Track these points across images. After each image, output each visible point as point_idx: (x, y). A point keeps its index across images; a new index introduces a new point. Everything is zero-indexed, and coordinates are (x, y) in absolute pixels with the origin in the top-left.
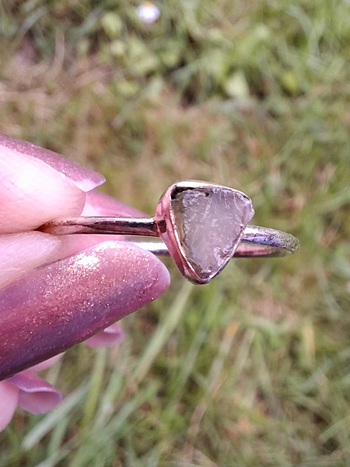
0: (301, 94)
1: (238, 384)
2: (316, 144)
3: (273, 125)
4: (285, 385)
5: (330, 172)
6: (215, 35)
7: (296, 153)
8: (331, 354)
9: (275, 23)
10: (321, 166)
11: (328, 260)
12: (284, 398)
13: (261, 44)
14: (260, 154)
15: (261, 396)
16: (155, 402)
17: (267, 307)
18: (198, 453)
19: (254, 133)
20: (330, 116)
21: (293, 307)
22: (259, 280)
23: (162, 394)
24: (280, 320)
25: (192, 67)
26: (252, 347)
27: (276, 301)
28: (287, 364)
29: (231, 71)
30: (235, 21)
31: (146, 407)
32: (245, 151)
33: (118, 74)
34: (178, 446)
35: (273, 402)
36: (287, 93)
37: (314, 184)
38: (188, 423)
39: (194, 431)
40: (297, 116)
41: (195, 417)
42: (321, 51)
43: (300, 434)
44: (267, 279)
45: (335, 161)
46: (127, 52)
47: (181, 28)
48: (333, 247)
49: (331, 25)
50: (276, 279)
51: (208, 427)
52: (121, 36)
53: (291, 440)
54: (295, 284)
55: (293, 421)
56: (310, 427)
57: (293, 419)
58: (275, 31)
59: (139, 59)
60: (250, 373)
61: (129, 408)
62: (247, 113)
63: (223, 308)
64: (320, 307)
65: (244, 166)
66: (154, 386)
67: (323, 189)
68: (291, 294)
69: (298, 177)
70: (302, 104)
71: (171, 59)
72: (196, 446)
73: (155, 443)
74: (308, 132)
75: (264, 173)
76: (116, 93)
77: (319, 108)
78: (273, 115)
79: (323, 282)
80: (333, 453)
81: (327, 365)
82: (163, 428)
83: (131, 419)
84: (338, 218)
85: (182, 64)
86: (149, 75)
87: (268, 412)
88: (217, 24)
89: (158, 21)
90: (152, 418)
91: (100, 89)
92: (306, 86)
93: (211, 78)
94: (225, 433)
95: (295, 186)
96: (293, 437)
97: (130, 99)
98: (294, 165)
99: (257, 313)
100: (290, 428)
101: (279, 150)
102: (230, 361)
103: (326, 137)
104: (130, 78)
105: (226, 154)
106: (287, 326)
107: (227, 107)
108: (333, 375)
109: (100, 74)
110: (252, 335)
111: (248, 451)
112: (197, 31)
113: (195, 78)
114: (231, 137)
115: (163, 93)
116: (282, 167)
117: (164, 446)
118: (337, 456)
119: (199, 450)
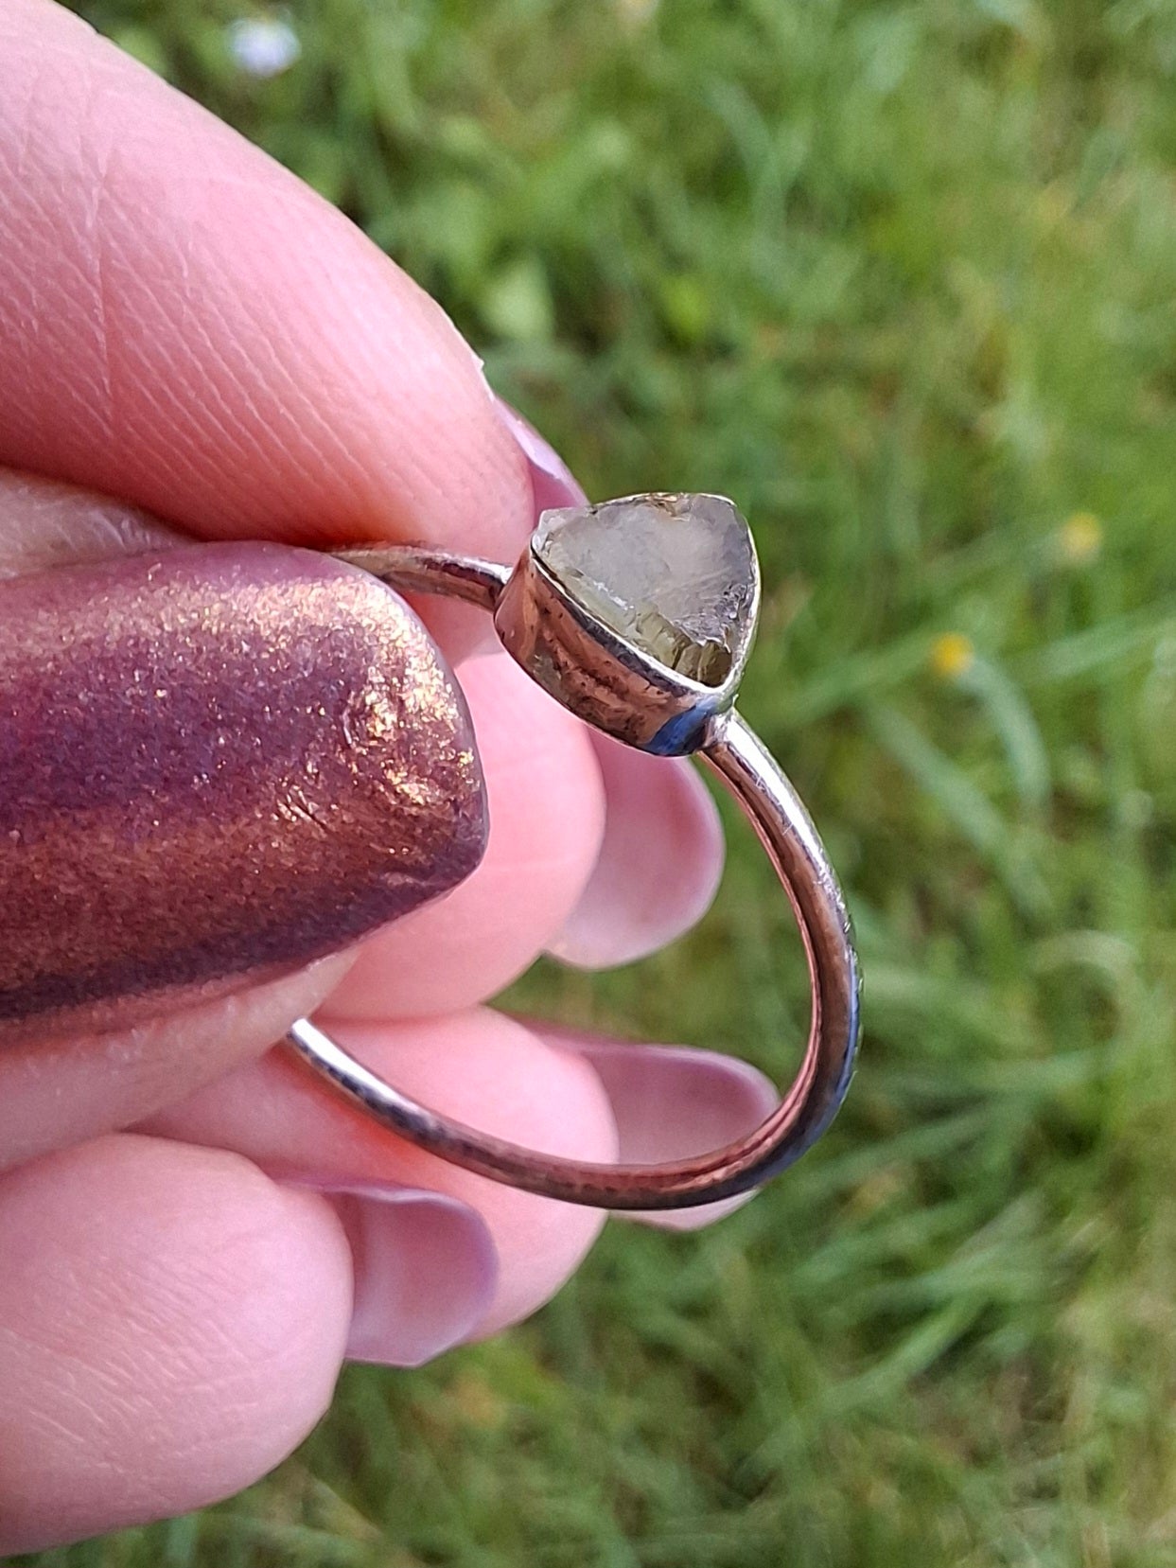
0: (720, 350)
3: (625, 439)
4: (611, 1275)
5: (794, 603)
6: (462, 134)
9: (648, 120)
12: (603, 1317)
13: (599, 187)
18: (323, 1489)
20: (801, 430)
27: (601, 1003)
29: (503, 254)
30: (528, 98)
36: (671, 341)
40: (703, 417)
43: (649, 1437)
45: (812, 567)
47: (355, 100)
49: (825, 146)
53: (618, 1455)
56: (685, 1418)
57: (632, 1392)
58: (650, 145)
62: (544, 393)
64: (738, 1028)
67: (770, 654)
68: (648, 982)
70: (723, 383)
72: (315, 1464)
74: (734, 470)
77: (774, 399)
78: (627, 405)
79: (755, 950)
80: (751, 1506)
87: (548, 1359)
88: (473, 104)
92: (739, 326)
96: (627, 1447)
100: (622, 1413)
103: (788, 492)
108: (765, 1255)
111: (483, 1482)
112: (406, 115)
118: (765, 1513)
119: (324, 1479)
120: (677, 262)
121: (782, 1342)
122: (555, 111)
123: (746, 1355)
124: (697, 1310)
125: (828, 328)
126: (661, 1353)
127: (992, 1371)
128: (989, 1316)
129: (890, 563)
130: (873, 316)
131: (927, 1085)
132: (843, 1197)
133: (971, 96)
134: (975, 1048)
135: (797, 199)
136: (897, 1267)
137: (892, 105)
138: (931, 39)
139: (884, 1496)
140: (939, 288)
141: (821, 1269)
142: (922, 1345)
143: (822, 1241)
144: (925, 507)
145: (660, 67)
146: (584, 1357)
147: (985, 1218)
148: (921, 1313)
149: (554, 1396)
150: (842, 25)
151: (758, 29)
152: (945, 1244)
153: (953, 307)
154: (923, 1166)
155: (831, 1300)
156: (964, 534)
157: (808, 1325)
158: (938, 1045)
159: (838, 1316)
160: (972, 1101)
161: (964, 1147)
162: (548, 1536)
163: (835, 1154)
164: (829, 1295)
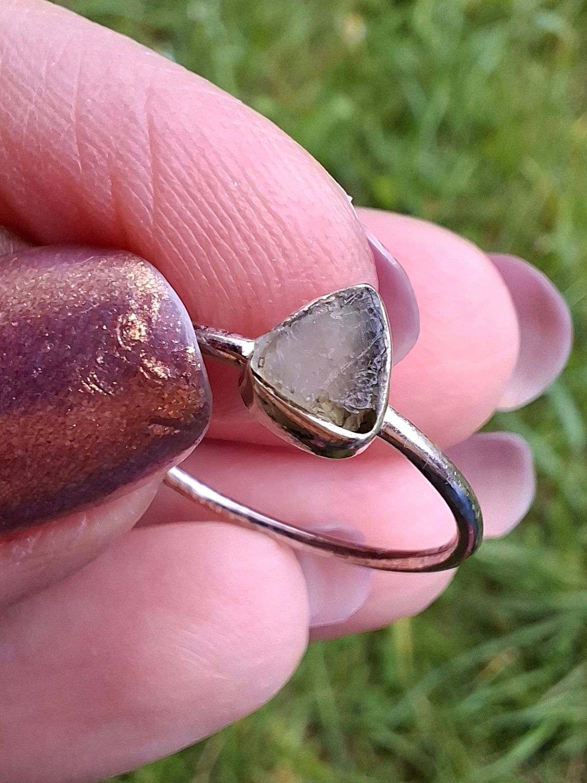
9: (362, 93)
12: (353, 733)
15: (315, 729)
28: (361, 675)
30: (297, 84)
35: (336, 738)
38: (191, 771)
41: (203, 760)
42: (439, 144)
55: (368, 774)
57: (369, 772)
58: (362, 105)
81: (432, 679)
87: (324, 756)
88: (268, 88)
108: (439, 697)
120: (380, 168)
121: (450, 746)
122: (313, 90)
123: (429, 752)
124: (403, 728)
125: (462, 199)
126: (384, 752)
127: (564, 760)
128: (562, 731)
130: (486, 192)
131: (525, 605)
132: (481, 667)
133: (536, 72)
134: (551, 585)
135: (444, 130)
136: (511, 704)
137: (493, 78)
138: (513, 42)
140: (521, 177)
141: (470, 705)
142: (525, 747)
143: (470, 690)
145: (369, 66)
146: (344, 755)
147: (559, 677)
148: (525, 729)
150: (464, 37)
151: (420, 43)
152: (537, 691)
153: (528, 185)
154: (523, 649)
155: (476, 722)
157: (463, 736)
158: (530, 583)
159: (480, 731)
160: (550, 614)
161: (546, 639)
163: (476, 644)
164: (474, 720)
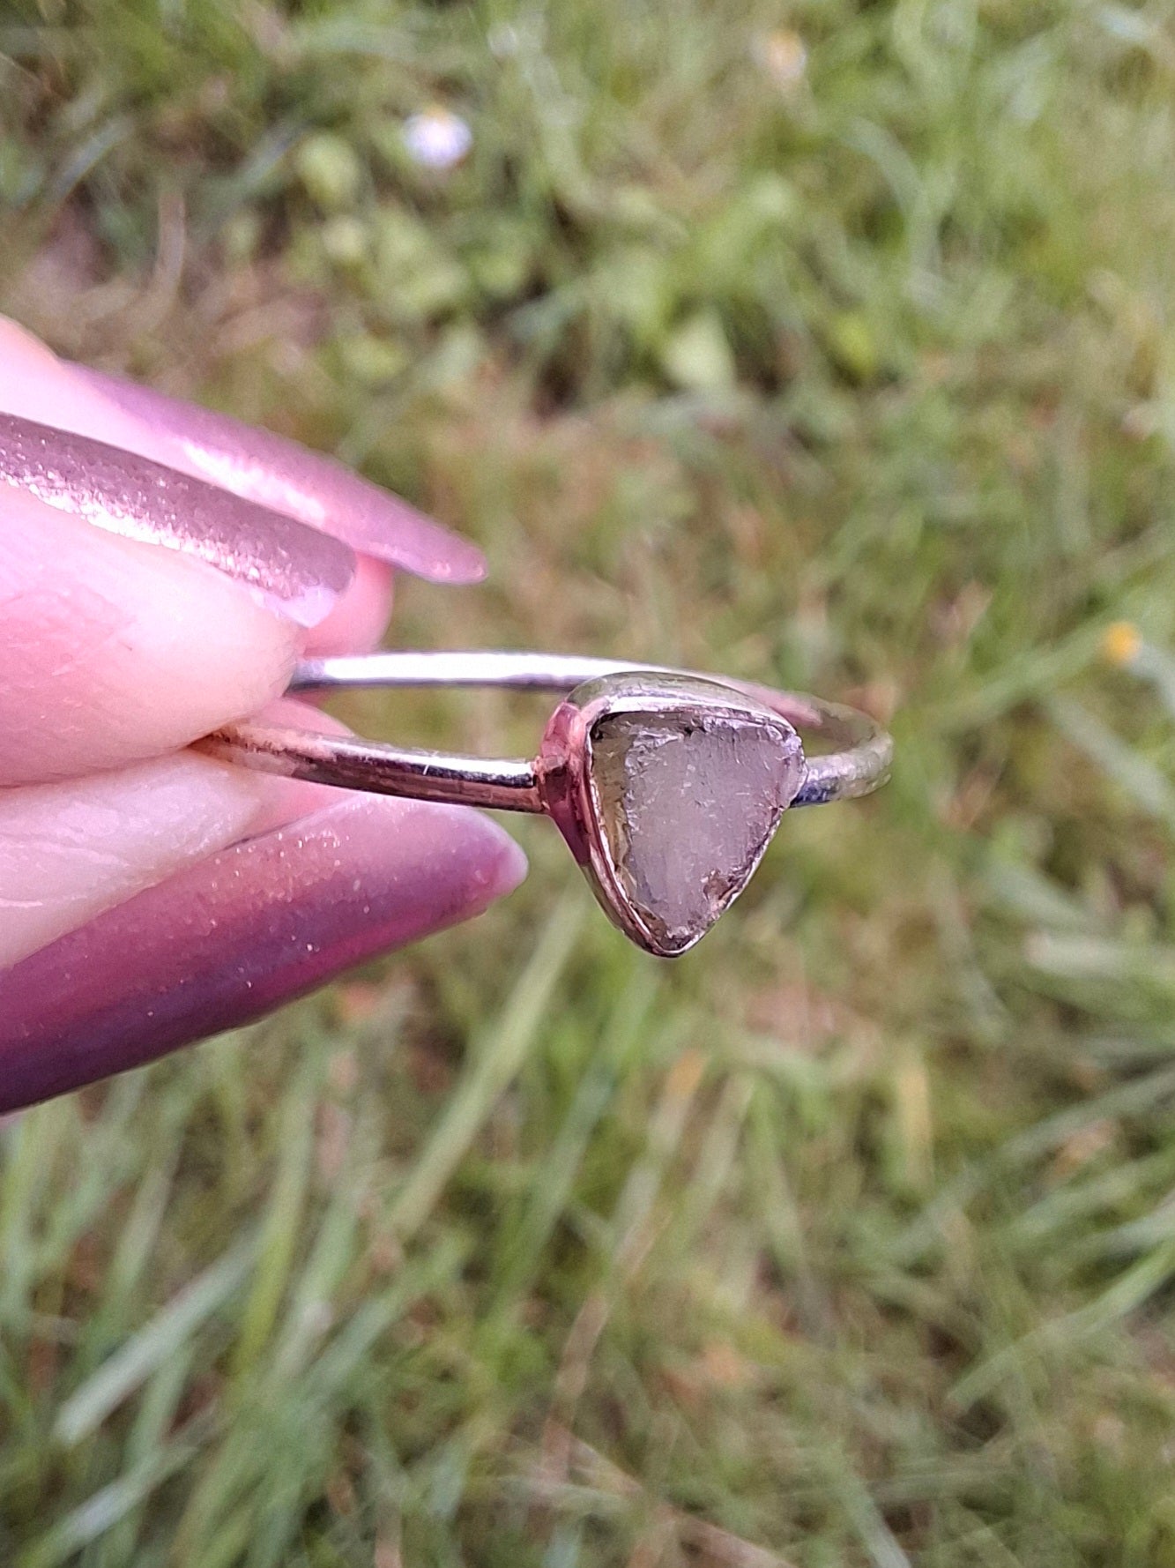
0: (889, 379)
1: (704, 1241)
2: (932, 527)
3: (807, 472)
4: (843, 1242)
5: (973, 611)
6: (635, 204)
7: (872, 554)
8: (980, 1147)
9: (809, 173)
10: (947, 592)
11: (970, 867)
12: (841, 1281)
13: (770, 234)
14: (766, 556)
15: (773, 1275)
16: (454, 1295)
17: (790, 1011)
18: (586, 1449)
19: (749, 494)
20: (974, 447)
21: (867, 1009)
22: (765, 929)
23: (474, 1272)
24: (827, 1049)
25: (567, 298)
26: (746, 1130)
27: (816, 992)
28: (851, 1178)
29: (682, 310)
30: (694, 164)
31: (429, 1313)
32: (723, 546)
33: (346, 318)
34: (523, 1430)
35: (810, 1294)
36: (845, 377)
37: (927, 644)
38: (555, 1360)
39: (571, 1382)
40: (878, 445)
41: (575, 1342)
42: (946, 256)
43: (890, 1390)
44: (790, 927)
45: (988, 575)
46: (373, 252)
47: (533, 183)
48: (983, 829)
49: (974, 179)
50: (817, 927)
51: (616, 1369)
52: (355, 206)
53: (861, 1407)
54: (873, 939)
55: (868, 1350)
56: (919, 1369)
57: (869, 1345)
58: (808, 195)
59: (408, 272)
60: (738, 1206)
61: (378, 1315)
62: (729, 435)
63: (658, 1013)
64: (946, 1008)
65: (720, 591)
66: (451, 1250)
67: (955, 659)
68: (861, 971)
69: (878, 622)
70: (891, 410)
71: (505, 272)
72: (577, 1430)
73: (454, 1420)
74: (910, 490)
75: (779, 610)
76: (339, 372)
77: (942, 421)
78: (805, 440)
79: (955, 935)
80: (987, 1445)
81: (969, 1179)
82: (481, 1374)
83: (383, 1350)
84: (997, 746)
85: (537, 288)
86: (439, 321)
87: (792, 1325)
88: (639, 172)
89: (466, 162)
90: (447, 1345)
91: (292, 360)
92: (903, 356)
93: (623, 331)
94: (665, 1388)
95: (870, 649)
96: (869, 1398)
97: (381, 390)
98: (867, 589)
99: (759, 1026)
100: (859, 1371)
101: (824, 545)
102: (681, 1171)
103: (961, 506)
104: (380, 328)
105: (666, 557)
106: (850, 1066)
107: (671, 417)
108: (985, 1213)
109: (290, 316)
110: (745, 1093)
111: (734, 1442)
112: (582, 194)
113: (574, 331)
114: (681, 504)
115: (480, 374)
116: (834, 594)
117: (484, 1430)
118: (998, 1452)
119: (588, 1441)
120: (844, 301)
121: (1006, 1294)
122: (717, 173)
123: (973, 1307)
124: (922, 1269)
125: (989, 349)
126: (894, 1312)
129: (1063, 563)
130: (1031, 336)
131: (1125, 1048)
132: (1052, 1156)
133: (1115, 117)
135: (948, 228)
136: (1107, 1217)
137: (1037, 134)
139: (1110, 1430)
140: (1090, 302)
141: (1034, 1224)
143: (1037, 1196)
144: (1092, 507)
145: (813, 121)
146: (827, 1320)
148: (1133, 1258)
149: (798, 1357)
151: (906, 77)
152: (1154, 1192)
153: (1105, 319)
154: (1126, 1122)
155: (1048, 1252)
156: (1131, 530)
157: (1028, 1278)
158: (1131, 1008)
159: (1056, 1267)
160: (1172, 1060)
161: (1164, 1101)
162: (799, 1483)
163: (1044, 1115)
164: (1045, 1248)
